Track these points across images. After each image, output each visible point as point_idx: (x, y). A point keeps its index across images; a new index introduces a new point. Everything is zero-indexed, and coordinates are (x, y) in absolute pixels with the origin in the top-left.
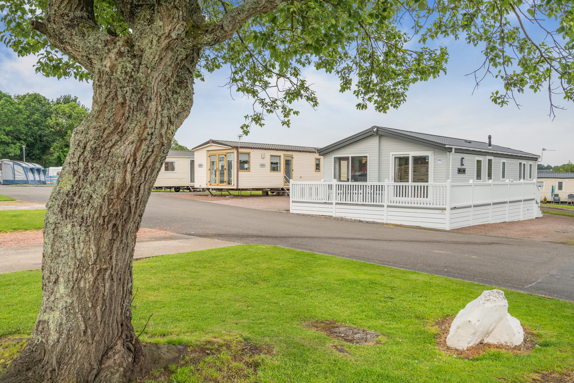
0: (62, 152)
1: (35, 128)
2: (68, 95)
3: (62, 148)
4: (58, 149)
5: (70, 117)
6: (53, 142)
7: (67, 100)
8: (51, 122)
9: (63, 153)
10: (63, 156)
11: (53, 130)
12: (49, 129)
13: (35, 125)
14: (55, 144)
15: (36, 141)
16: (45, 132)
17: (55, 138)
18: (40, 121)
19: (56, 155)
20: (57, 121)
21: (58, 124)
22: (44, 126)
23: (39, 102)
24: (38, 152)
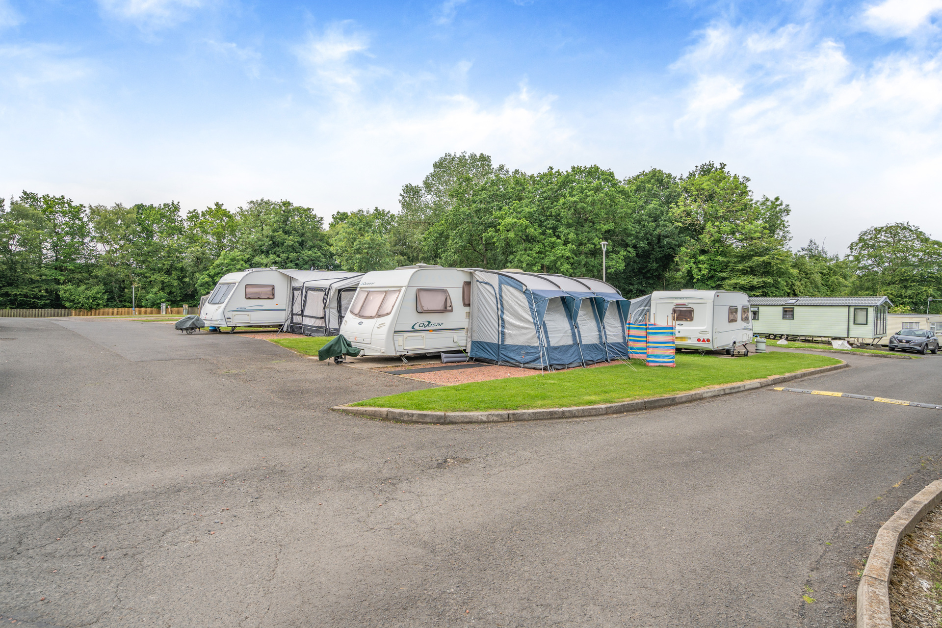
0: (694, 263)
1: (651, 224)
2: (708, 163)
3: (694, 256)
4: (687, 258)
5: (711, 197)
6: (680, 246)
7: (706, 170)
8: (676, 211)
9: (697, 265)
10: (696, 270)
11: (679, 224)
12: (673, 224)
13: (651, 219)
14: (683, 249)
15: (653, 248)
16: (667, 229)
17: (683, 239)
18: (658, 213)
19: (684, 268)
20: (688, 208)
21: (688, 214)
22: (665, 221)
23: (660, 182)
24: (655, 265)
